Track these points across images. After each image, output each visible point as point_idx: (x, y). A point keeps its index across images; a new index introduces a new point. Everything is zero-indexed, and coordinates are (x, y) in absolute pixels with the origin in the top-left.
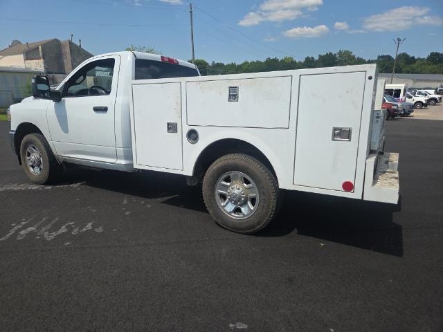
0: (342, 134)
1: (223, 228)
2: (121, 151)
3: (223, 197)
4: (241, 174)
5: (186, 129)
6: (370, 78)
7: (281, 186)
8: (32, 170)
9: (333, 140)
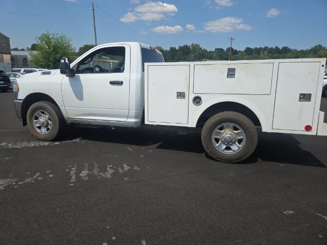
0: (305, 97)
1: (218, 161)
2: (133, 112)
3: (217, 140)
4: (232, 125)
5: (192, 96)
6: (323, 66)
7: (264, 130)
8: (38, 130)
9: (300, 101)
